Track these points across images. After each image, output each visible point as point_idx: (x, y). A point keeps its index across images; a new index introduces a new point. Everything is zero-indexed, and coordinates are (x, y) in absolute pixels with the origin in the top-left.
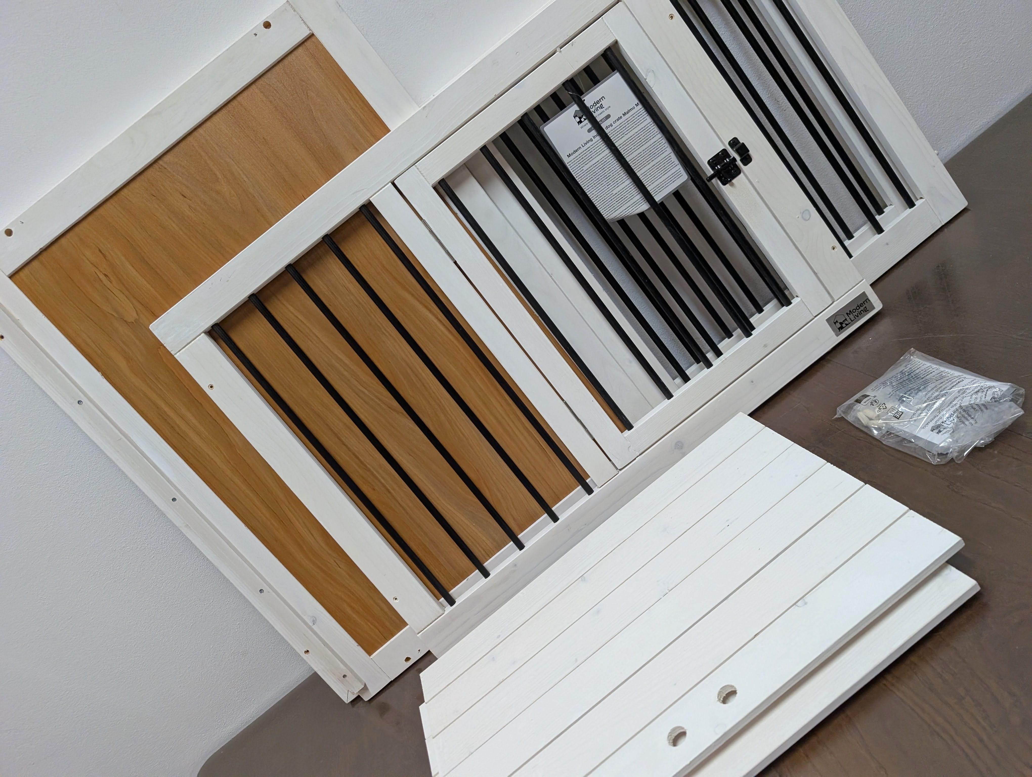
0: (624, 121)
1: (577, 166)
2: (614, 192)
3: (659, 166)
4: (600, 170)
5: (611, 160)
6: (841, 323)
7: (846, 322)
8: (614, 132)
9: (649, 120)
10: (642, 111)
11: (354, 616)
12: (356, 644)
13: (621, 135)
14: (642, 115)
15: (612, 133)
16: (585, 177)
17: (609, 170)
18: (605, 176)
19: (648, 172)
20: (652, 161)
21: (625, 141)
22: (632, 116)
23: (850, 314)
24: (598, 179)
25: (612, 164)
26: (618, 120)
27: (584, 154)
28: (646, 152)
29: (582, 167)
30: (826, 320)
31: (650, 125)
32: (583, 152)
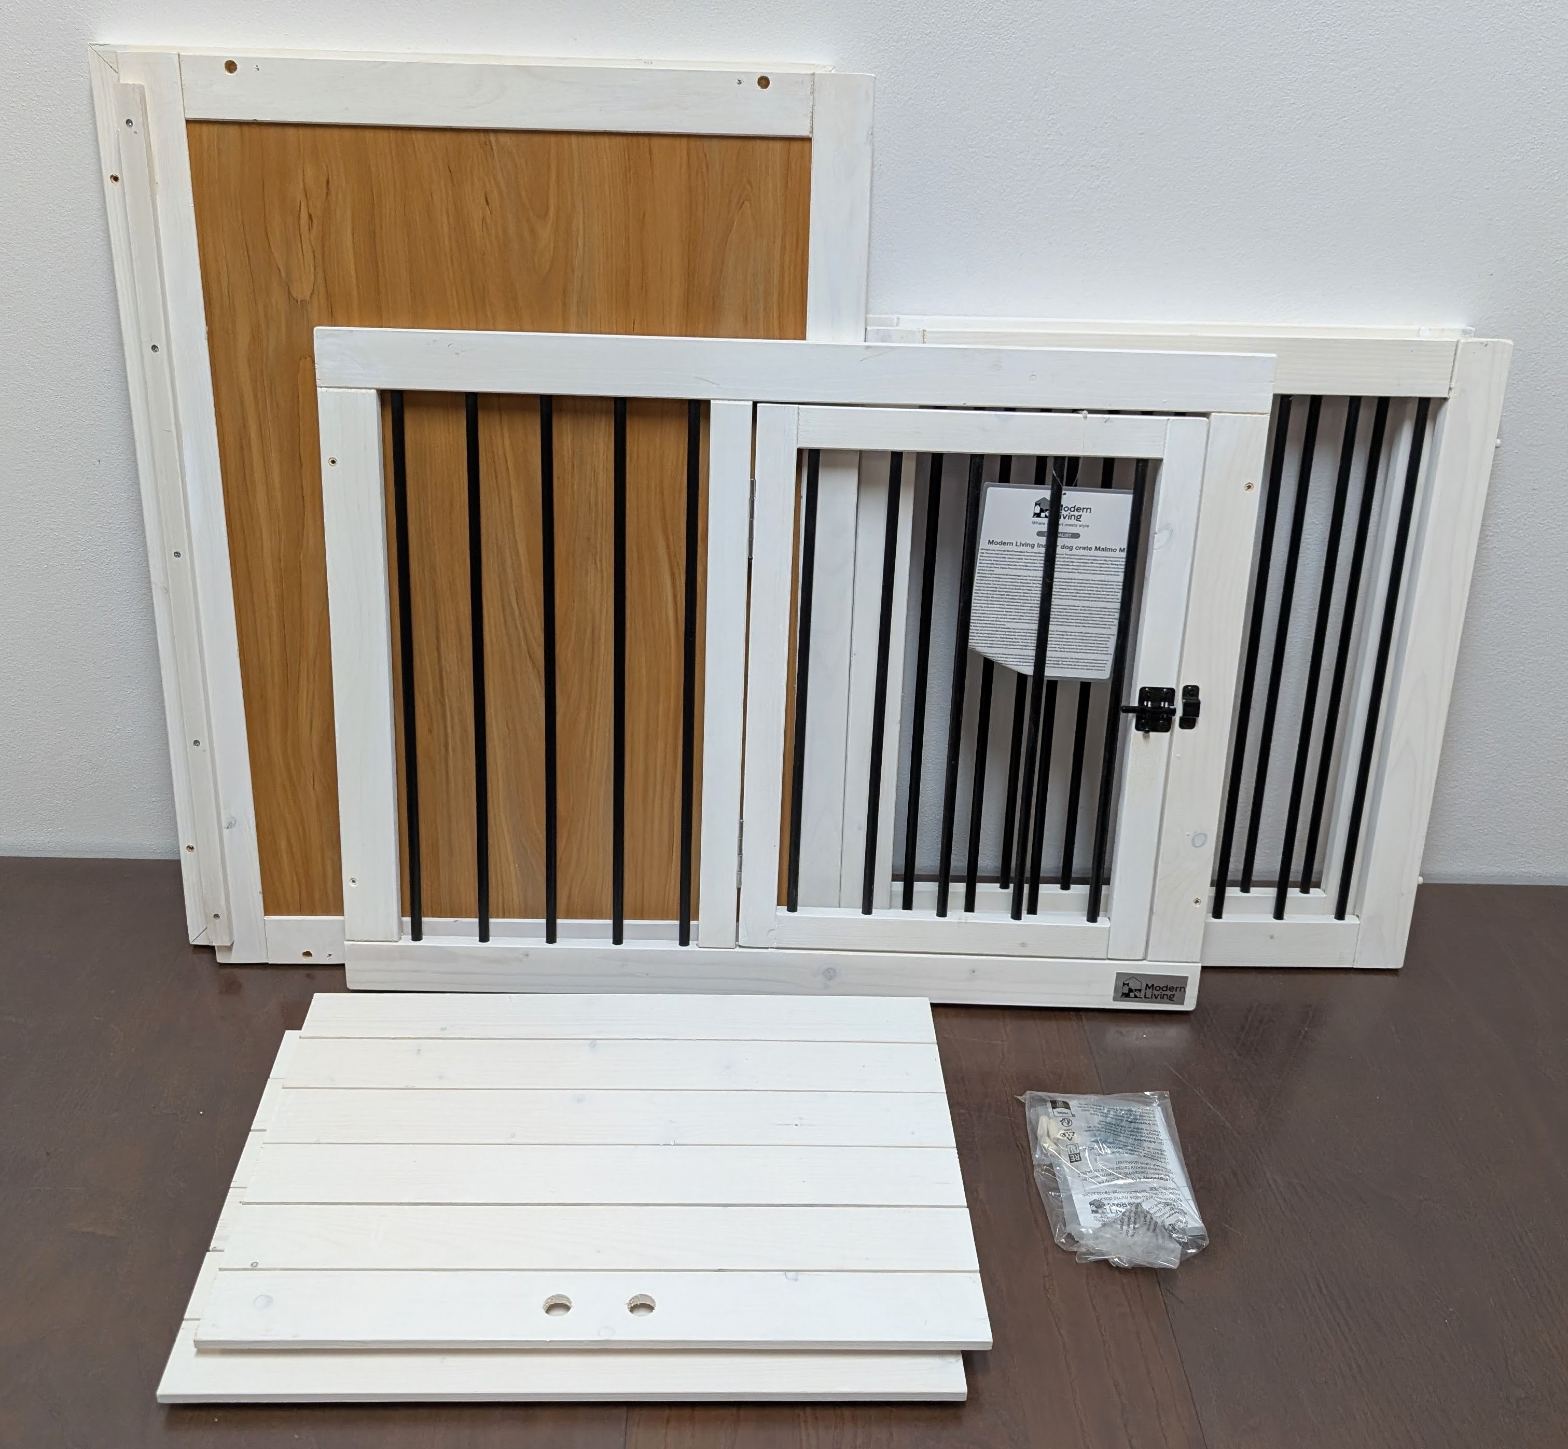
0: (1090, 556)
1: (990, 562)
2: (1007, 625)
3: (1088, 638)
4: (1014, 587)
5: (1036, 587)
6: (1131, 990)
7: (1138, 995)
8: (1068, 558)
9: (1121, 578)
10: (1122, 561)
11: (285, 856)
12: (259, 888)
13: (1072, 569)
14: (1116, 566)
15: (1064, 558)
16: (988, 580)
17: (1024, 596)
18: (1013, 599)
19: (1067, 635)
20: (1084, 626)
21: (1071, 579)
22: (1105, 559)
23: (1149, 988)
24: (1002, 595)
25: (1033, 592)
26: (1084, 548)
27: (1010, 555)
28: (1085, 610)
29: (995, 568)
30: (1118, 974)
31: (1117, 585)
32: (1011, 551)
